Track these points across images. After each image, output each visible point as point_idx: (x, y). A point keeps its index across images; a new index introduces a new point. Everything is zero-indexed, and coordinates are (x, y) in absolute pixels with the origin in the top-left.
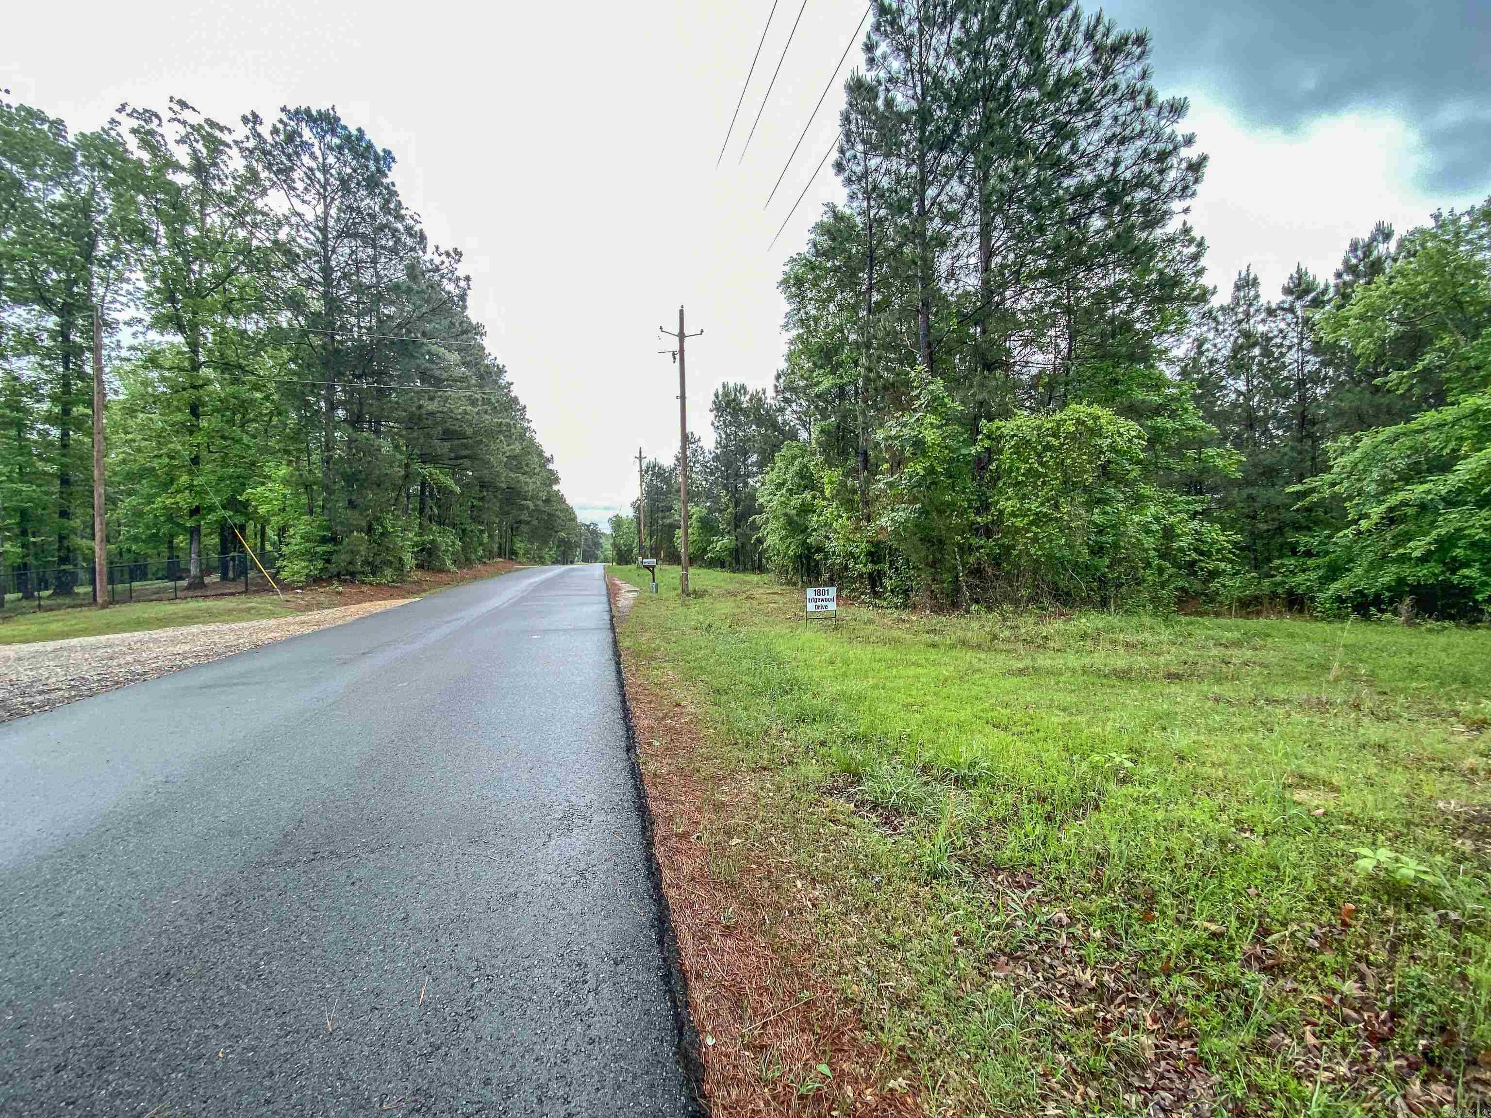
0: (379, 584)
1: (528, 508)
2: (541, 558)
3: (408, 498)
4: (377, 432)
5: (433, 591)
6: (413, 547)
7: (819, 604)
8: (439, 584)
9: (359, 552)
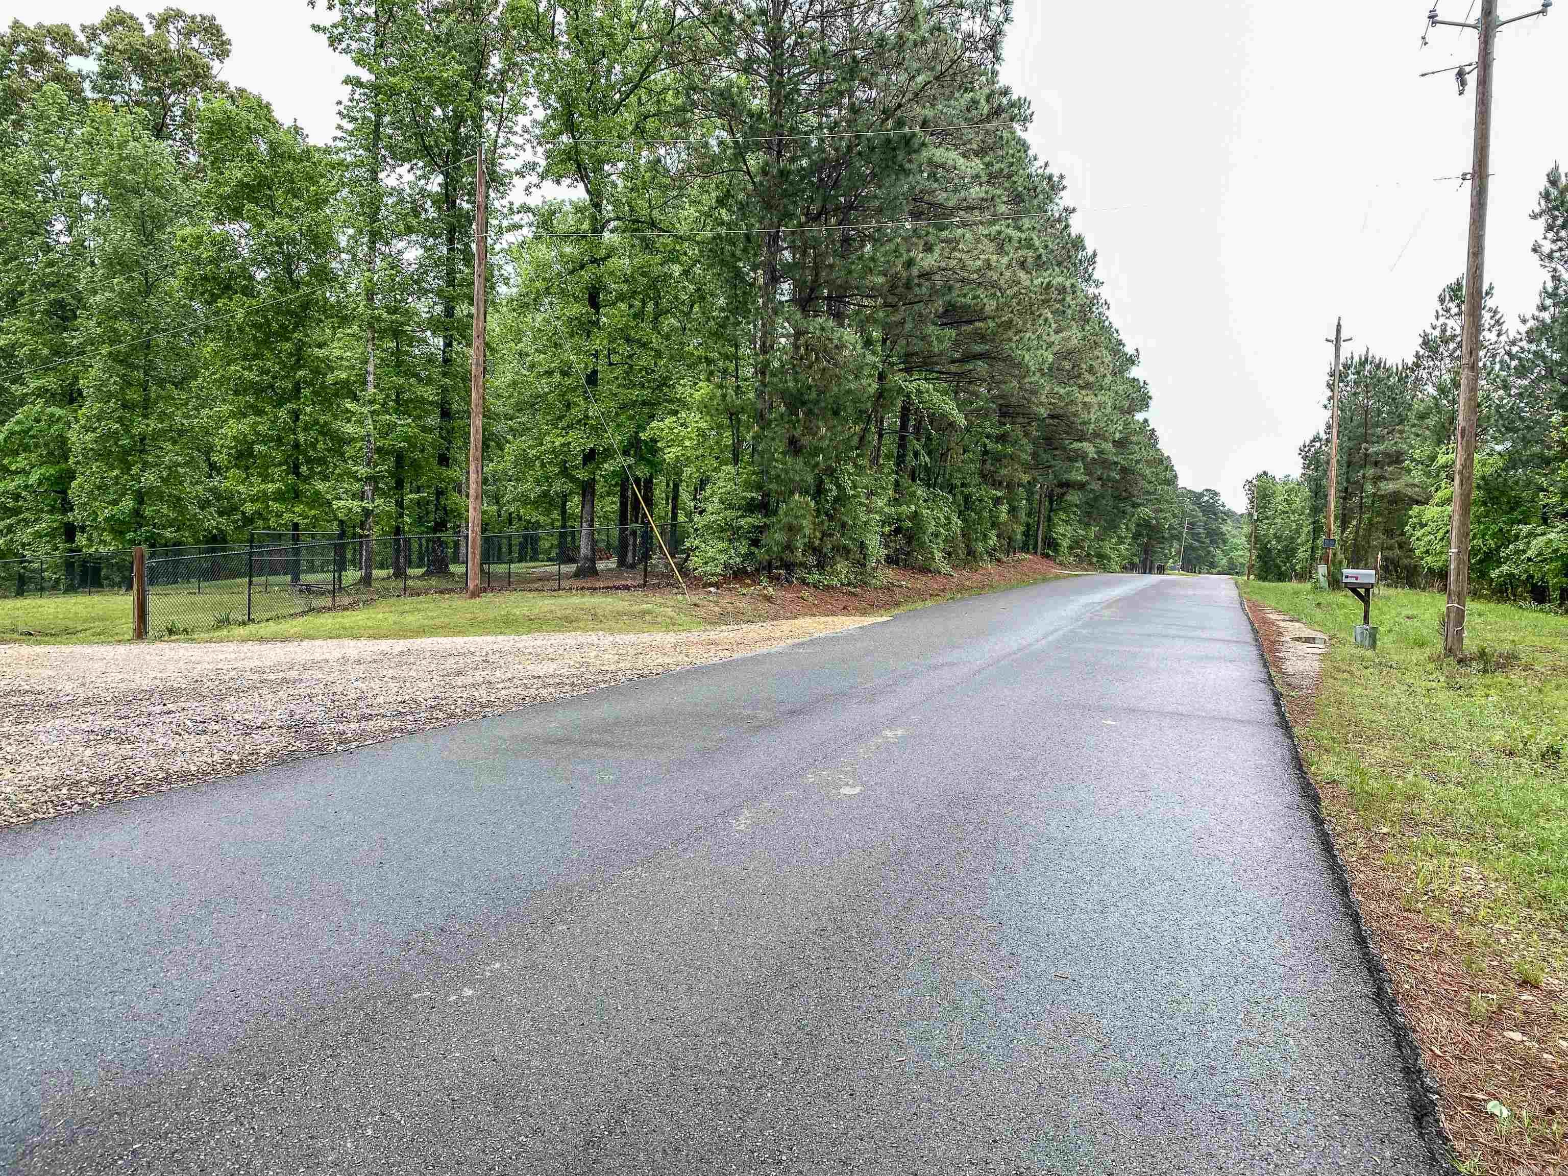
0: (828, 588)
1: (1083, 456)
2: (1101, 556)
3: (881, 436)
4: (839, 317)
5: (910, 606)
6: (884, 523)
8: (922, 595)
9: (801, 528)
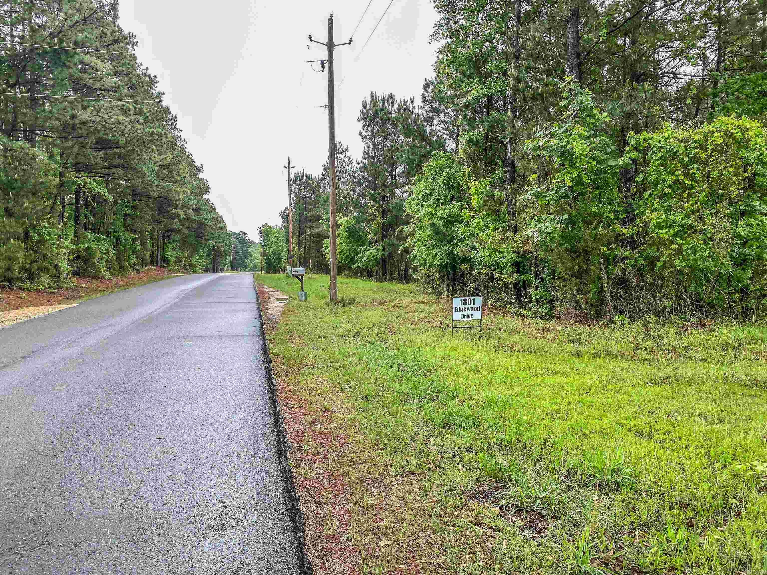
0: (36, 291)
1: (179, 216)
2: (191, 265)
3: (63, 206)
4: (31, 141)
5: (88, 297)
6: (69, 253)
7: (465, 313)
8: (94, 291)
9: (17, 258)
